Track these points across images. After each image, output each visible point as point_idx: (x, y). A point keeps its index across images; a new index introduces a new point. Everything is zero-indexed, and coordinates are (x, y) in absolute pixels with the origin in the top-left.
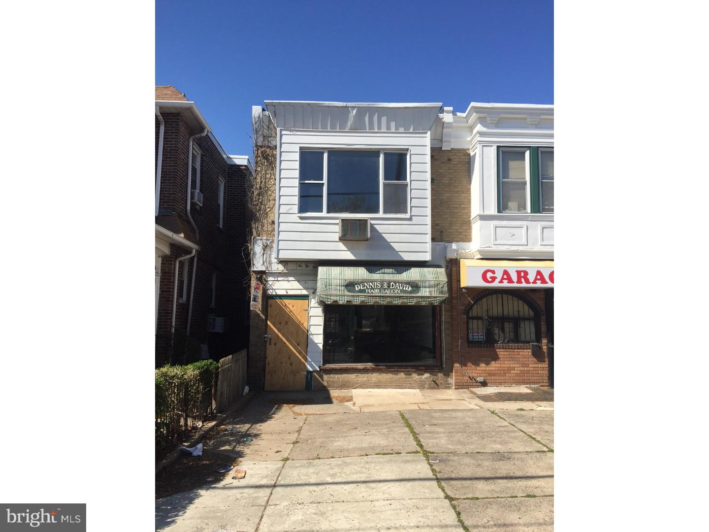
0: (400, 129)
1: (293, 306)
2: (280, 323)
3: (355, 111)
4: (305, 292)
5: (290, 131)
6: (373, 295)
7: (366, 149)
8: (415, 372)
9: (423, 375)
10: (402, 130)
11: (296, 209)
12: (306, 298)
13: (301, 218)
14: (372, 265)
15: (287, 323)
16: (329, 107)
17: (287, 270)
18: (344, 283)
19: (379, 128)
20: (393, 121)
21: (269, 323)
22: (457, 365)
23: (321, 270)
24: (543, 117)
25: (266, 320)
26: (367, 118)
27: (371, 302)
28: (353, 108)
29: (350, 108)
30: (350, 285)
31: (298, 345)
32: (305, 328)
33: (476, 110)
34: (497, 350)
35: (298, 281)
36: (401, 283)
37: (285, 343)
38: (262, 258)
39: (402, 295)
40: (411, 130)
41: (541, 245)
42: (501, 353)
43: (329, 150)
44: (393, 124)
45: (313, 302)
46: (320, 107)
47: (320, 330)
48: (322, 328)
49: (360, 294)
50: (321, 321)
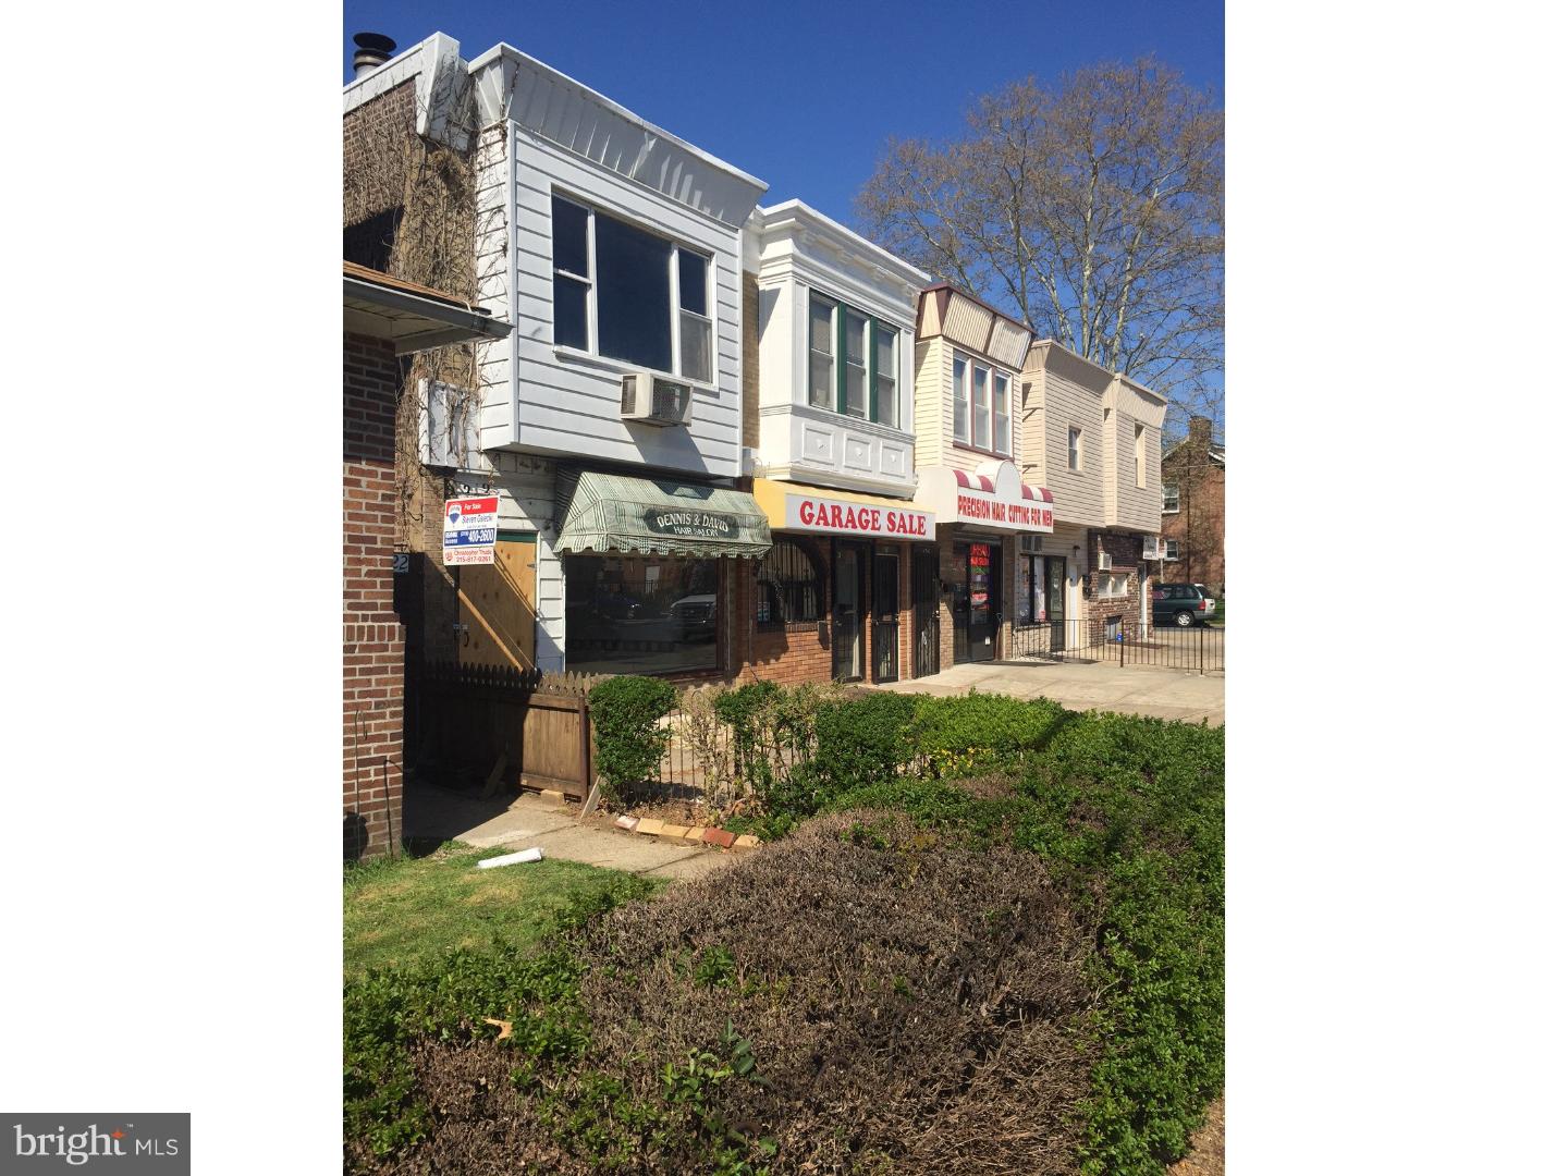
0: (705, 208)
1: (509, 557)
2: (485, 596)
3: (652, 143)
4: (528, 525)
5: (533, 137)
6: (686, 538)
7: (654, 229)
8: (692, 682)
9: (700, 686)
10: (707, 212)
11: (549, 332)
12: (530, 538)
13: (560, 357)
14: (667, 478)
15: (497, 594)
16: (614, 114)
17: (499, 470)
18: (643, 512)
19: (677, 195)
20: (700, 189)
21: (461, 594)
22: (746, 664)
23: (589, 479)
24: (857, 257)
25: (457, 587)
26: (665, 167)
27: (683, 550)
28: (652, 134)
29: (646, 134)
30: (650, 517)
31: (519, 644)
32: (530, 606)
33: (800, 215)
34: (787, 635)
35: (516, 500)
36: (716, 517)
37: (495, 642)
38: (447, 436)
39: (721, 540)
40: (719, 218)
41: (846, 467)
42: (791, 639)
43: (599, 210)
44: (698, 195)
45: (542, 549)
46: (599, 106)
47: (560, 608)
48: (562, 604)
49: (668, 536)
50: (560, 589)
